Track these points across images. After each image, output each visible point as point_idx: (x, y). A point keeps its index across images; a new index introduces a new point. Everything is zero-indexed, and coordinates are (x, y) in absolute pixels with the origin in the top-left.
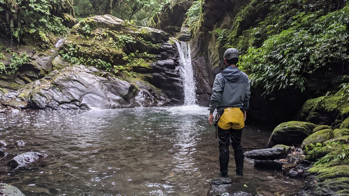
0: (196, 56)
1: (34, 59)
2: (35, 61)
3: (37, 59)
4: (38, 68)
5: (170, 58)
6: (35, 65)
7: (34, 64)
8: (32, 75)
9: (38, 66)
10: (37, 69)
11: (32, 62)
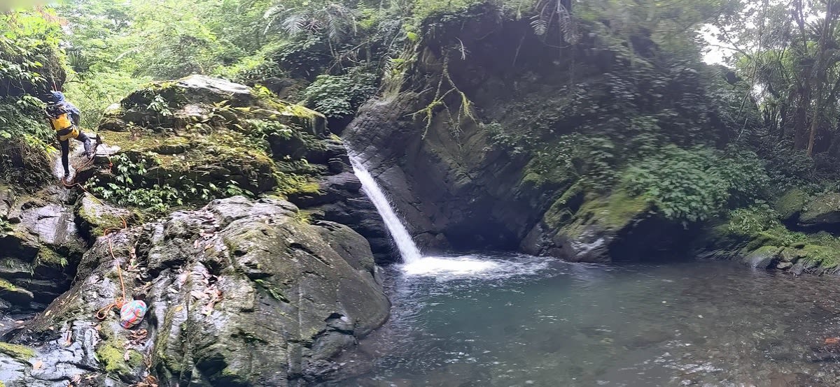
0: (380, 166)
1: (14, 221)
2: (19, 225)
3: (22, 218)
4: (31, 243)
5: (347, 171)
6: (24, 238)
7: (19, 235)
8: (16, 270)
9: (31, 237)
10: (29, 248)
11: (12, 230)
